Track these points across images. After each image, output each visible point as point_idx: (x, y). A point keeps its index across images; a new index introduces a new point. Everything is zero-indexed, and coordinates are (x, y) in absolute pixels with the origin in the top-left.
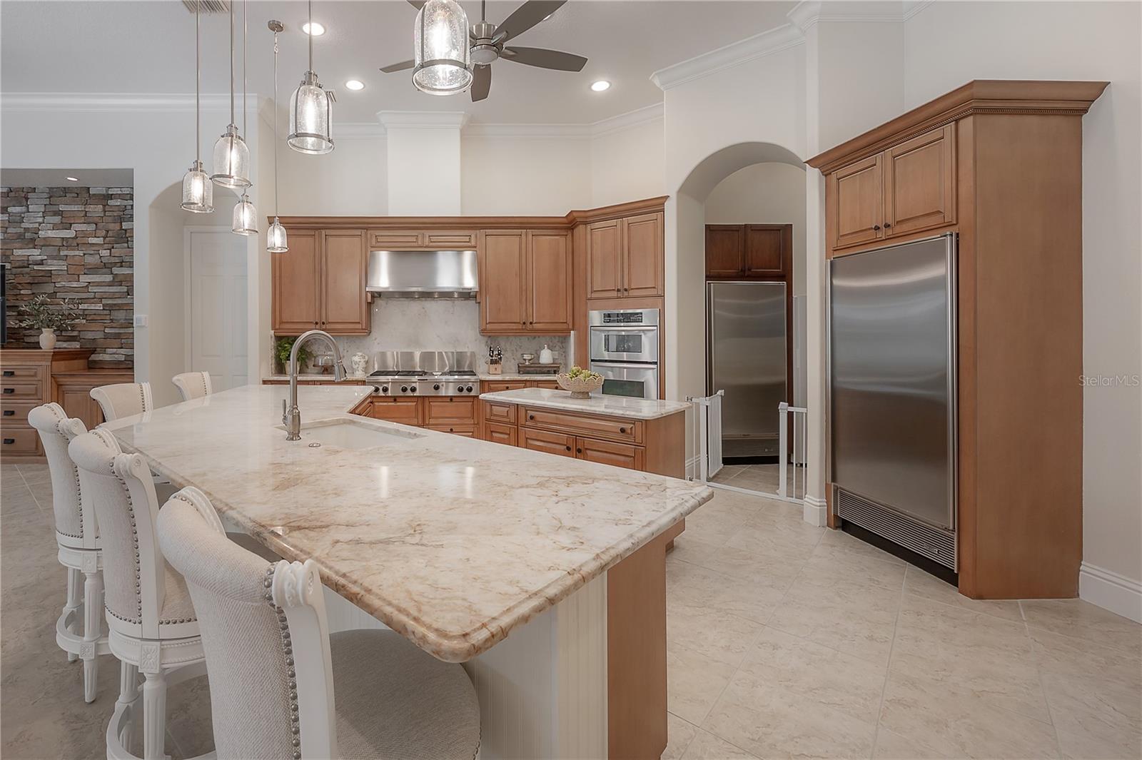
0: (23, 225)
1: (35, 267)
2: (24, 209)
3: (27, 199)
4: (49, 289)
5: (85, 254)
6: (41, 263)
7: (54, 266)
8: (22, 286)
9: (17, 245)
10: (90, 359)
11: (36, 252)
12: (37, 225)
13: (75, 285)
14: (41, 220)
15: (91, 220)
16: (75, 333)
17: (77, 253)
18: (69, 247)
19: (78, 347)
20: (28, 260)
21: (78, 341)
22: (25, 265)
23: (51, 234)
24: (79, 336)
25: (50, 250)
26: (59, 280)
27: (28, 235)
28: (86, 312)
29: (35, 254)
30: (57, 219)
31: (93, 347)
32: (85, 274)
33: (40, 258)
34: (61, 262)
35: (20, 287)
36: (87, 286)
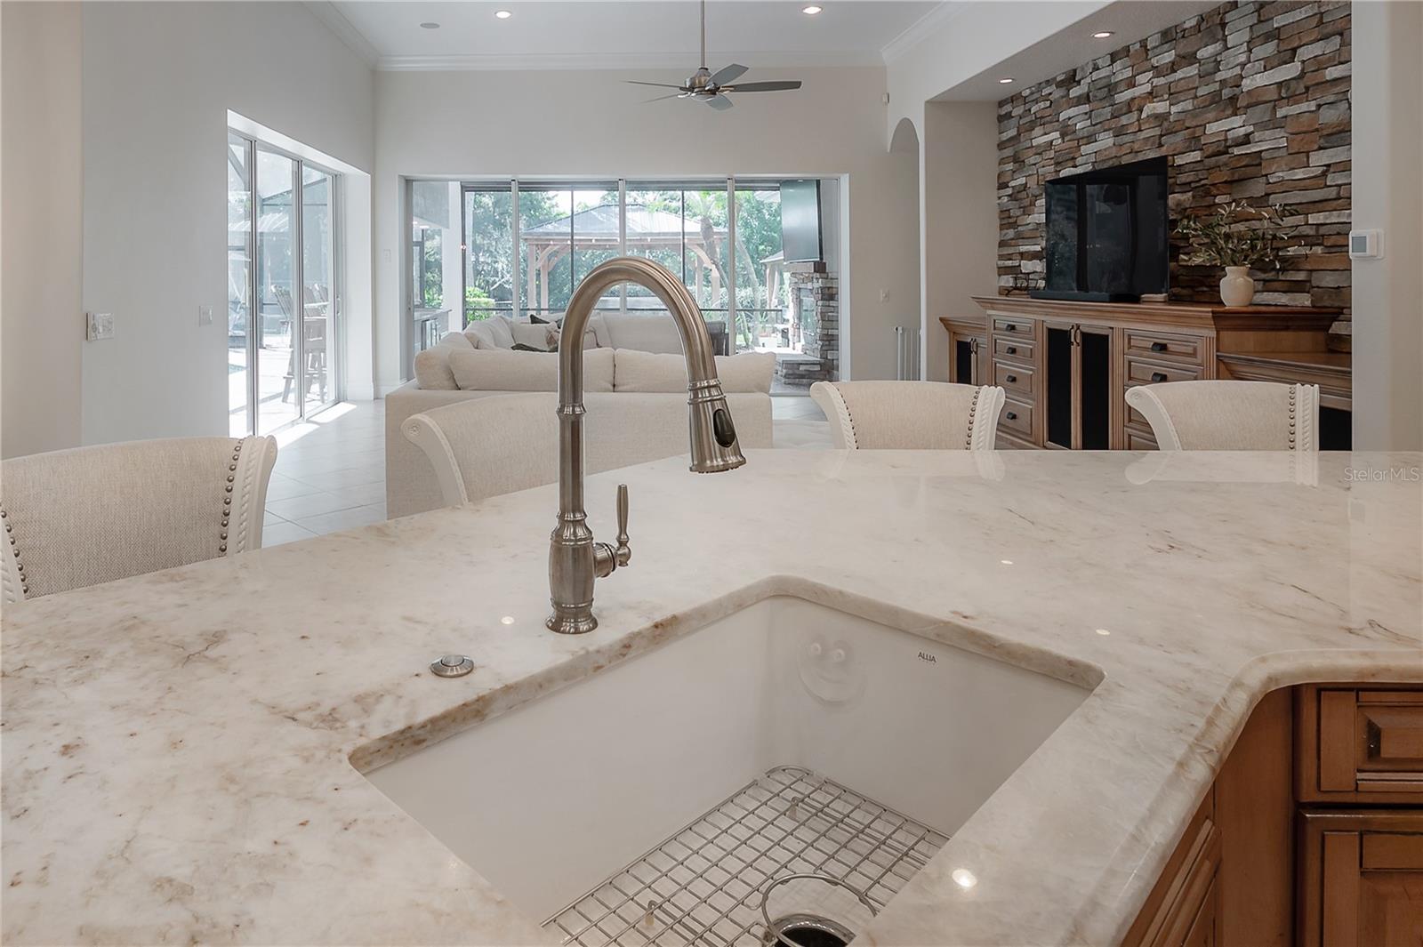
0: (1219, 77)
1: (1237, 151)
2: (1218, 46)
3: (1223, 25)
4: (1257, 188)
5: (1319, 106)
6: (1247, 140)
7: (1265, 142)
8: (1218, 189)
9: (1211, 116)
10: (1330, 332)
11: (1237, 121)
12: (1237, 70)
13: (1300, 174)
14: (1243, 58)
15: (1330, 29)
16: (1301, 276)
17: (1304, 107)
18: (1292, 99)
19: (1308, 303)
20: (1226, 140)
21: (1308, 292)
22: (1221, 148)
23: (1261, 80)
24: (1310, 281)
25: (1260, 113)
26: (1273, 169)
27: (1226, 93)
28: (1322, 230)
29: (1236, 125)
30: (1270, 48)
31: (1337, 304)
32: (1321, 148)
33: (1242, 131)
34: (1278, 133)
35: (1215, 192)
36: (1324, 174)
